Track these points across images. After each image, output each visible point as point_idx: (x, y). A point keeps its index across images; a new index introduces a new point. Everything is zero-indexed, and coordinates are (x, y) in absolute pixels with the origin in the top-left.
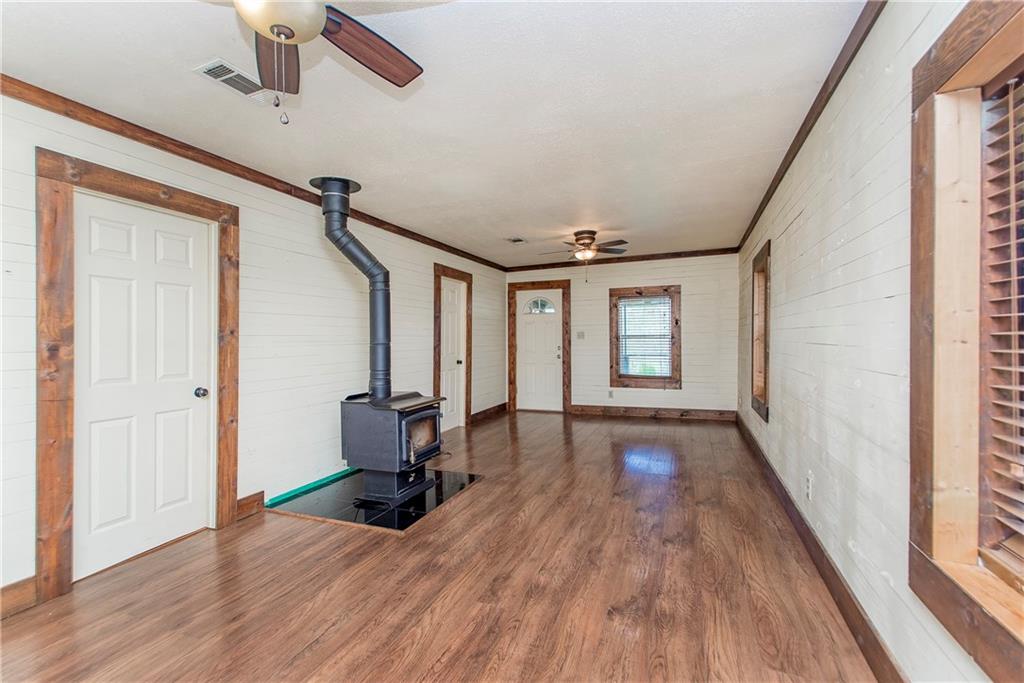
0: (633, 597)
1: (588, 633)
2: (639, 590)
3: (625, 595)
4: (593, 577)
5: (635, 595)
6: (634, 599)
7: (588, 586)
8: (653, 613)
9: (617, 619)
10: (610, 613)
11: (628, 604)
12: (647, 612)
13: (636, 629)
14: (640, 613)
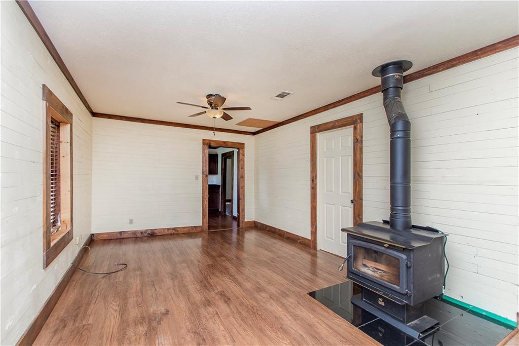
0: (160, 324)
1: (172, 301)
2: (158, 330)
3: (164, 323)
4: (188, 324)
5: (160, 326)
6: (159, 323)
7: (186, 318)
8: (147, 321)
9: (163, 310)
10: (168, 311)
11: (161, 319)
12: (150, 321)
13: (153, 311)
14: (153, 318)
